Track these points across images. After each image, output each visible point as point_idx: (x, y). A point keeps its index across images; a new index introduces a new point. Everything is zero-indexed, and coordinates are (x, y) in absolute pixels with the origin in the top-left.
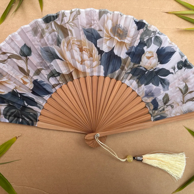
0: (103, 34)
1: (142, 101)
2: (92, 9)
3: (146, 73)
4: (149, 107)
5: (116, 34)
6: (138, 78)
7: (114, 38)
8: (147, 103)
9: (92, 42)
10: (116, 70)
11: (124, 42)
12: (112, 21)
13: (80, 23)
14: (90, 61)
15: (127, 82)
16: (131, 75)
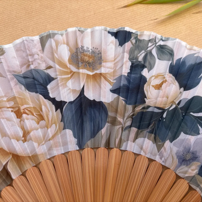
0: (56, 71)
1: (178, 177)
2: (24, 38)
3: (164, 116)
4: (198, 186)
5: (80, 64)
6: (151, 132)
7: (79, 73)
8: (192, 179)
9: (37, 92)
10: (99, 129)
11: (101, 74)
12: (68, 44)
13: (6, 68)
14: (41, 128)
15: (131, 146)
16: (134, 130)
